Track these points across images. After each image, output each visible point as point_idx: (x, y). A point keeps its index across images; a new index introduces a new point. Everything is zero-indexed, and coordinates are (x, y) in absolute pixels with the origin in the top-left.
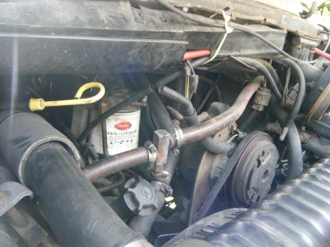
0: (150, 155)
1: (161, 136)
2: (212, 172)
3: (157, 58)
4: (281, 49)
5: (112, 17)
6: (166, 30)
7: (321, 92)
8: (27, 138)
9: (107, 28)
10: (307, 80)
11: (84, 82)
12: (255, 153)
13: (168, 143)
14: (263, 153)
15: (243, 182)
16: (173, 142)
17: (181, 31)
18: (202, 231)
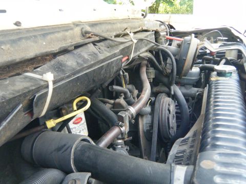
0: (122, 129)
1: (124, 115)
2: (145, 128)
3: (112, 70)
4: (154, 42)
5: (89, 55)
6: (113, 53)
7: (185, 60)
8: (65, 145)
9: (92, 62)
10: (174, 55)
11: (74, 100)
12: (165, 107)
13: (128, 118)
14: (169, 105)
15: (165, 126)
16: (130, 117)
17: (118, 51)
18: (176, 156)
